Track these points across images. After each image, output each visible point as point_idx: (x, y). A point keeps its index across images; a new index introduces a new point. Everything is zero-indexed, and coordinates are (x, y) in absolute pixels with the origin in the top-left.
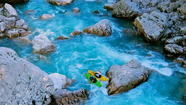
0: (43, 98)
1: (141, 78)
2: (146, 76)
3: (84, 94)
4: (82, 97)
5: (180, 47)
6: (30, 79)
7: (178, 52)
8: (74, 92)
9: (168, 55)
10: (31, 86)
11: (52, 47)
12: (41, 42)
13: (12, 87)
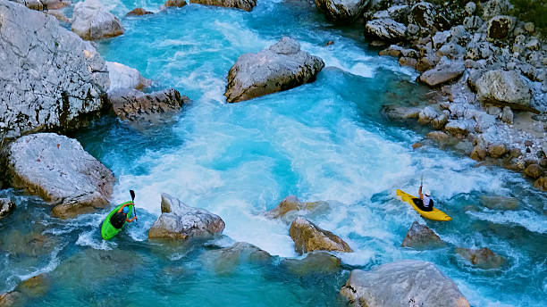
0: (84, 93)
1: (297, 72)
2: (310, 70)
3: (174, 98)
4: (167, 102)
5: (401, 25)
6: (57, 45)
7: (395, 34)
8: (153, 94)
9: (374, 44)
10: (59, 60)
11: (115, 24)
12: (90, 14)
13: (21, 52)
